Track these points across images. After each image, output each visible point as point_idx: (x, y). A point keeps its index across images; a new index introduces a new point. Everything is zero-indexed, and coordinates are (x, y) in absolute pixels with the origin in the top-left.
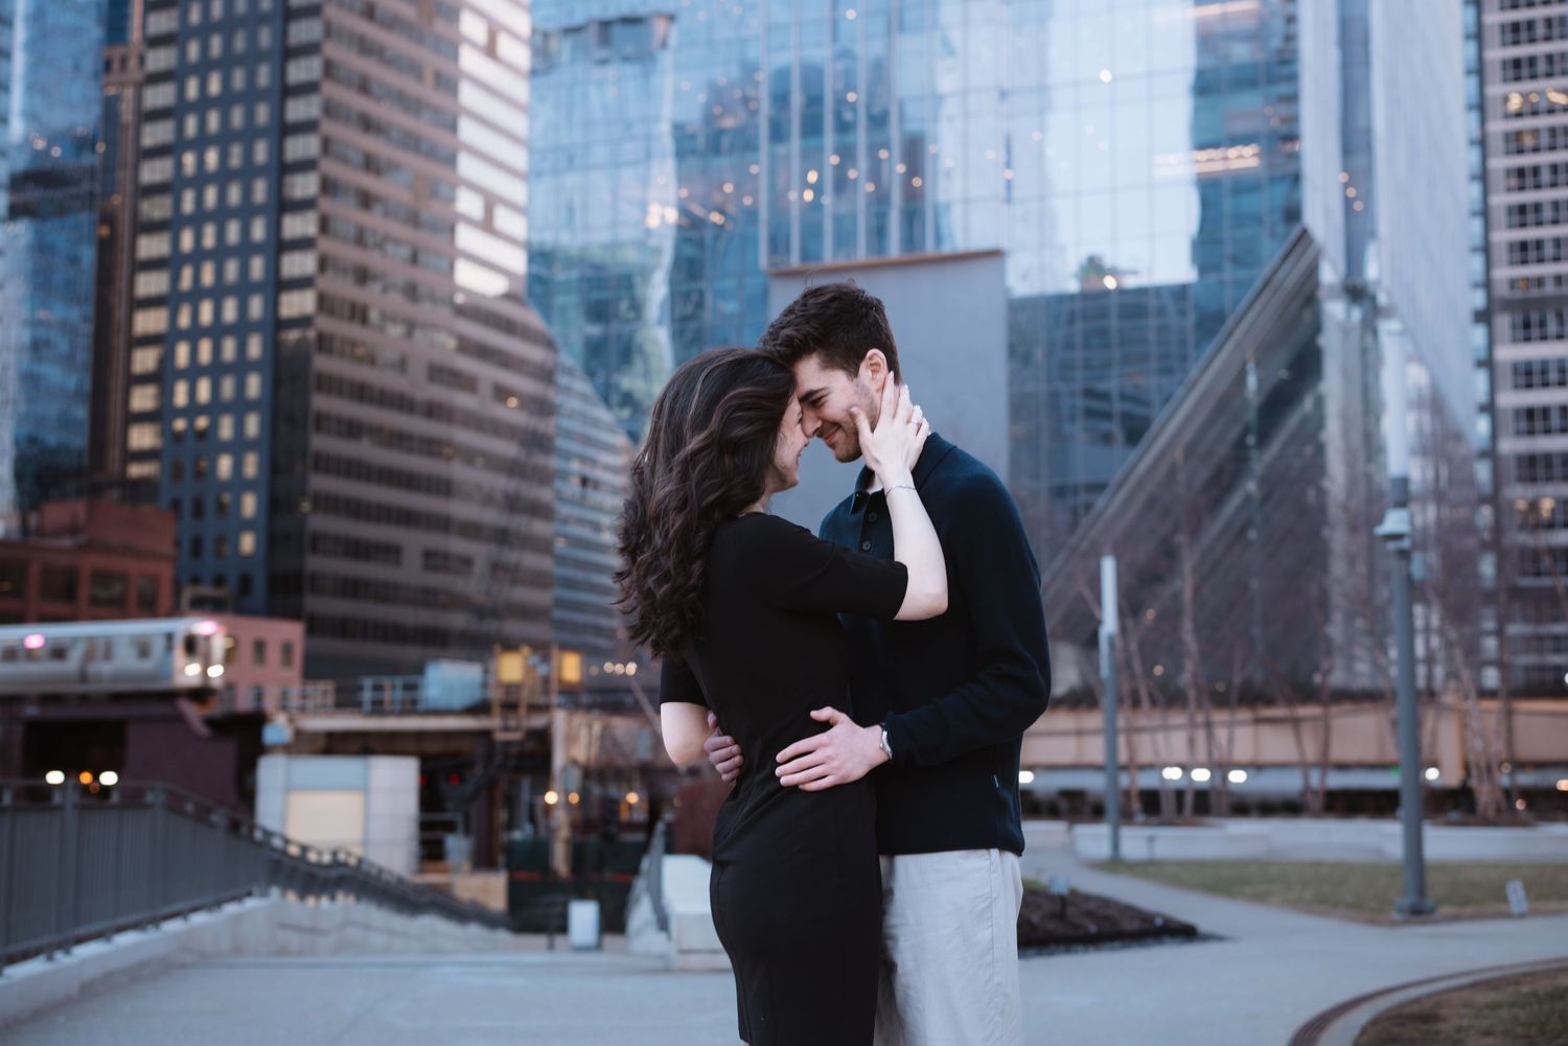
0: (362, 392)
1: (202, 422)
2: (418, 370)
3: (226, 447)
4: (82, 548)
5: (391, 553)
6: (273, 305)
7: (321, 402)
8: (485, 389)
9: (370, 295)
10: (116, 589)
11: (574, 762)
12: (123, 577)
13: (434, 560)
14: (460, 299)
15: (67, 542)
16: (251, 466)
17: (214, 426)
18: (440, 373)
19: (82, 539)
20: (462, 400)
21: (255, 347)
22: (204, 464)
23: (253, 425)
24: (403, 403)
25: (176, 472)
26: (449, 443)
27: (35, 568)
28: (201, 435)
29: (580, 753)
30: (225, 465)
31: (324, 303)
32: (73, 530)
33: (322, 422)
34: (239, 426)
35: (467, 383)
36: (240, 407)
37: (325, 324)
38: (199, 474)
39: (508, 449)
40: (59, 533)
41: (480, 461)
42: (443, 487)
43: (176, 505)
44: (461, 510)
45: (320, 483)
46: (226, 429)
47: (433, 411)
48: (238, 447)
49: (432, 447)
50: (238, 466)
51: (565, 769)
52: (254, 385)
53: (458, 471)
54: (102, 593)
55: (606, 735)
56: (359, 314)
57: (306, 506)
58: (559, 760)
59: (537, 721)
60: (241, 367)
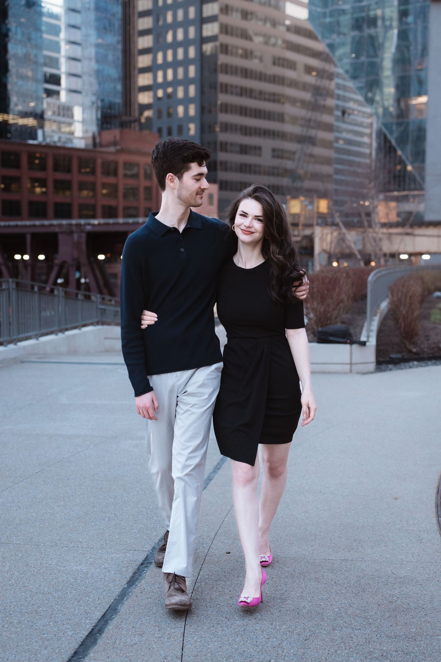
0: (246, 73)
1: (170, 90)
2: (268, 60)
3: (180, 102)
4: (118, 152)
5: (257, 150)
6: (200, 30)
7: (223, 78)
8: (300, 68)
9: (251, 26)
10: (135, 171)
11: (324, 251)
12: (138, 165)
13: (277, 153)
14: (288, 22)
15: (112, 149)
16: (192, 111)
17: (175, 91)
18: (278, 61)
19: (118, 147)
20: (289, 74)
21: (192, 52)
22: (171, 111)
23: (192, 90)
24: (261, 77)
25: (159, 114)
26: (283, 96)
27: (99, 161)
28: (169, 96)
29: (326, 247)
30: (181, 110)
31: (225, 29)
32: (115, 144)
33: (226, 88)
34: (186, 92)
35: (291, 65)
36: (186, 82)
37: (224, 39)
38: (169, 115)
39: (307, 96)
40: (109, 145)
41: (298, 104)
42: (280, 118)
43: (160, 130)
44: (288, 128)
45: (223, 117)
46: (180, 94)
47: (275, 79)
48: (186, 101)
49: (275, 98)
50: (186, 111)
51: (320, 254)
52: (192, 71)
53: (288, 109)
54: (129, 173)
55: (342, 240)
56: (245, 35)
57: (218, 129)
58: (317, 249)
59: (307, 232)
60: (186, 62)
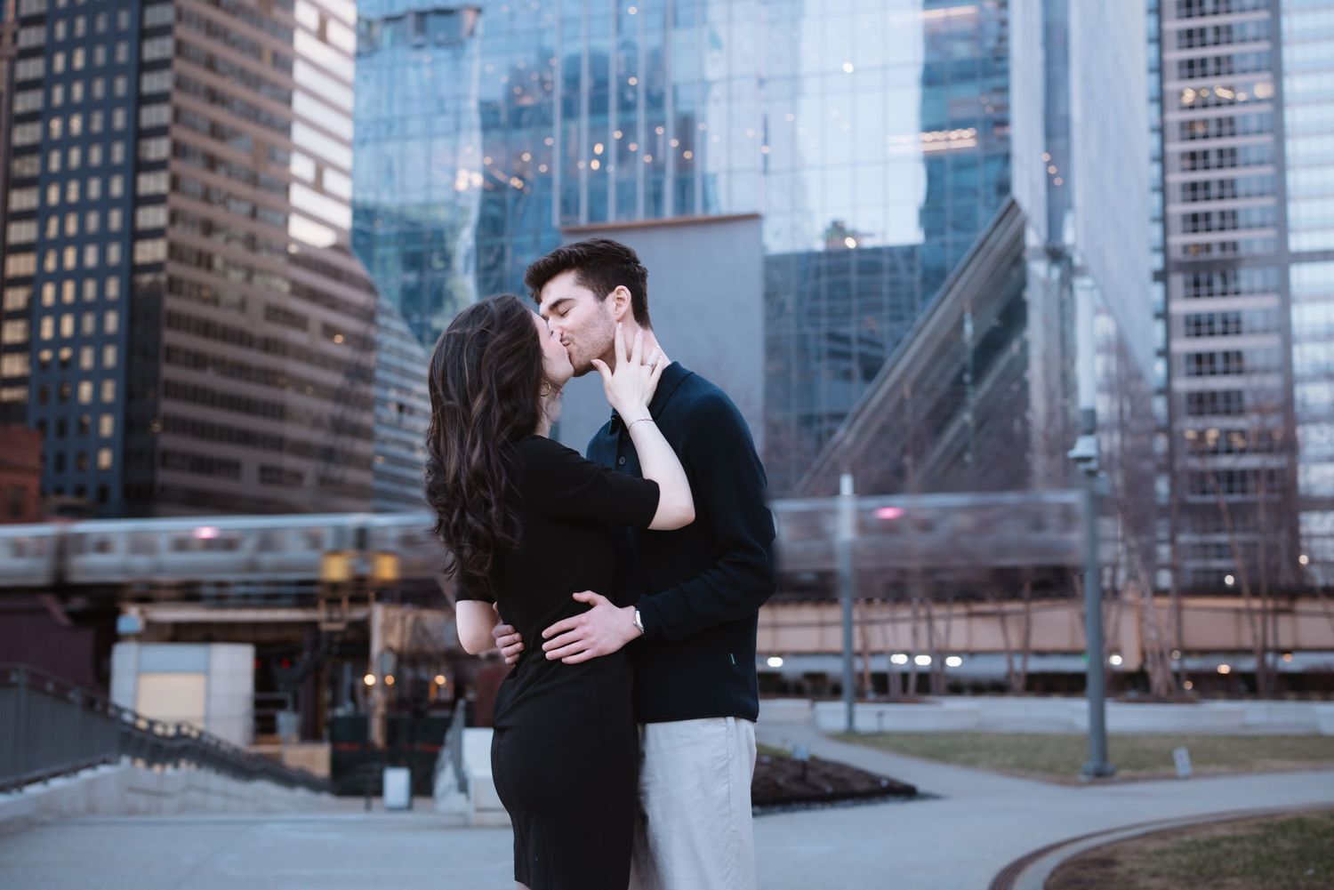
0: (207, 329)
1: (66, 353)
2: (256, 310)
3: (86, 375)
5: (232, 468)
6: (129, 252)
7: (171, 337)
8: (315, 328)
9: (215, 244)
11: (390, 649)
13: (269, 474)
14: (293, 249)
16: (109, 392)
17: (76, 357)
18: (275, 313)
20: (295, 336)
21: (113, 289)
22: (67, 390)
23: (110, 356)
24: (242, 338)
25: (43, 396)
26: (282, 374)
28: (65, 364)
29: (394, 641)
30: (86, 390)
31: (174, 251)
33: (172, 354)
34: (99, 357)
35: (299, 322)
36: (100, 340)
37: (175, 269)
38: (63, 398)
39: (335, 379)
41: (310, 389)
42: (278, 412)
43: (42, 425)
44: (293, 431)
45: (170, 407)
46: (87, 359)
47: (270, 345)
48: (98, 375)
49: (269, 377)
50: (97, 391)
51: (382, 654)
52: (112, 322)
53: (291, 398)
55: (418, 627)
56: (205, 261)
57: (157, 427)
58: (376, 646)
59: (358, 613)
60: (100, 306)
